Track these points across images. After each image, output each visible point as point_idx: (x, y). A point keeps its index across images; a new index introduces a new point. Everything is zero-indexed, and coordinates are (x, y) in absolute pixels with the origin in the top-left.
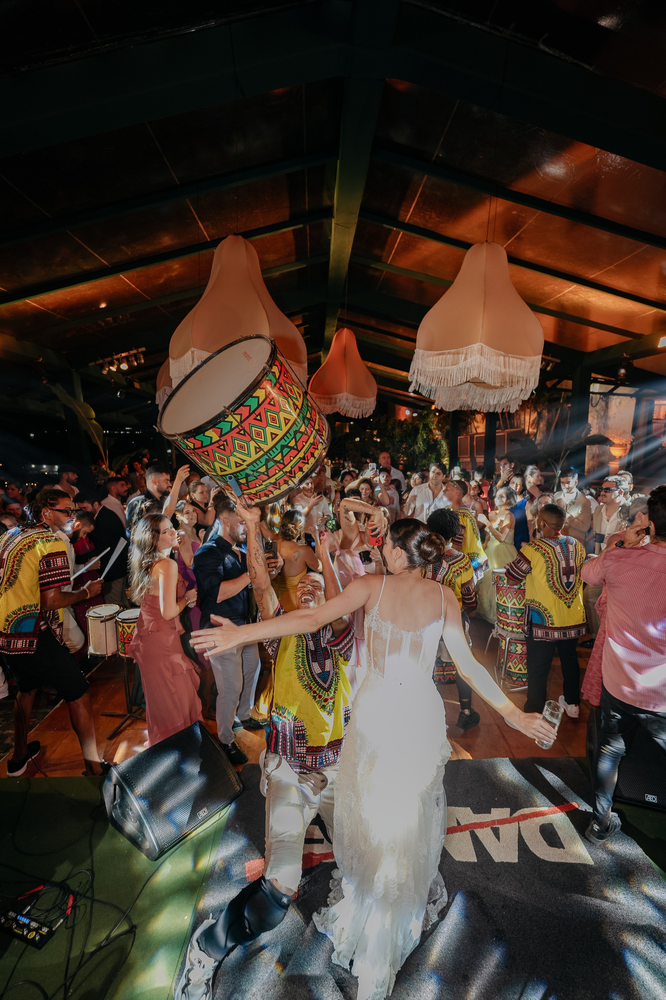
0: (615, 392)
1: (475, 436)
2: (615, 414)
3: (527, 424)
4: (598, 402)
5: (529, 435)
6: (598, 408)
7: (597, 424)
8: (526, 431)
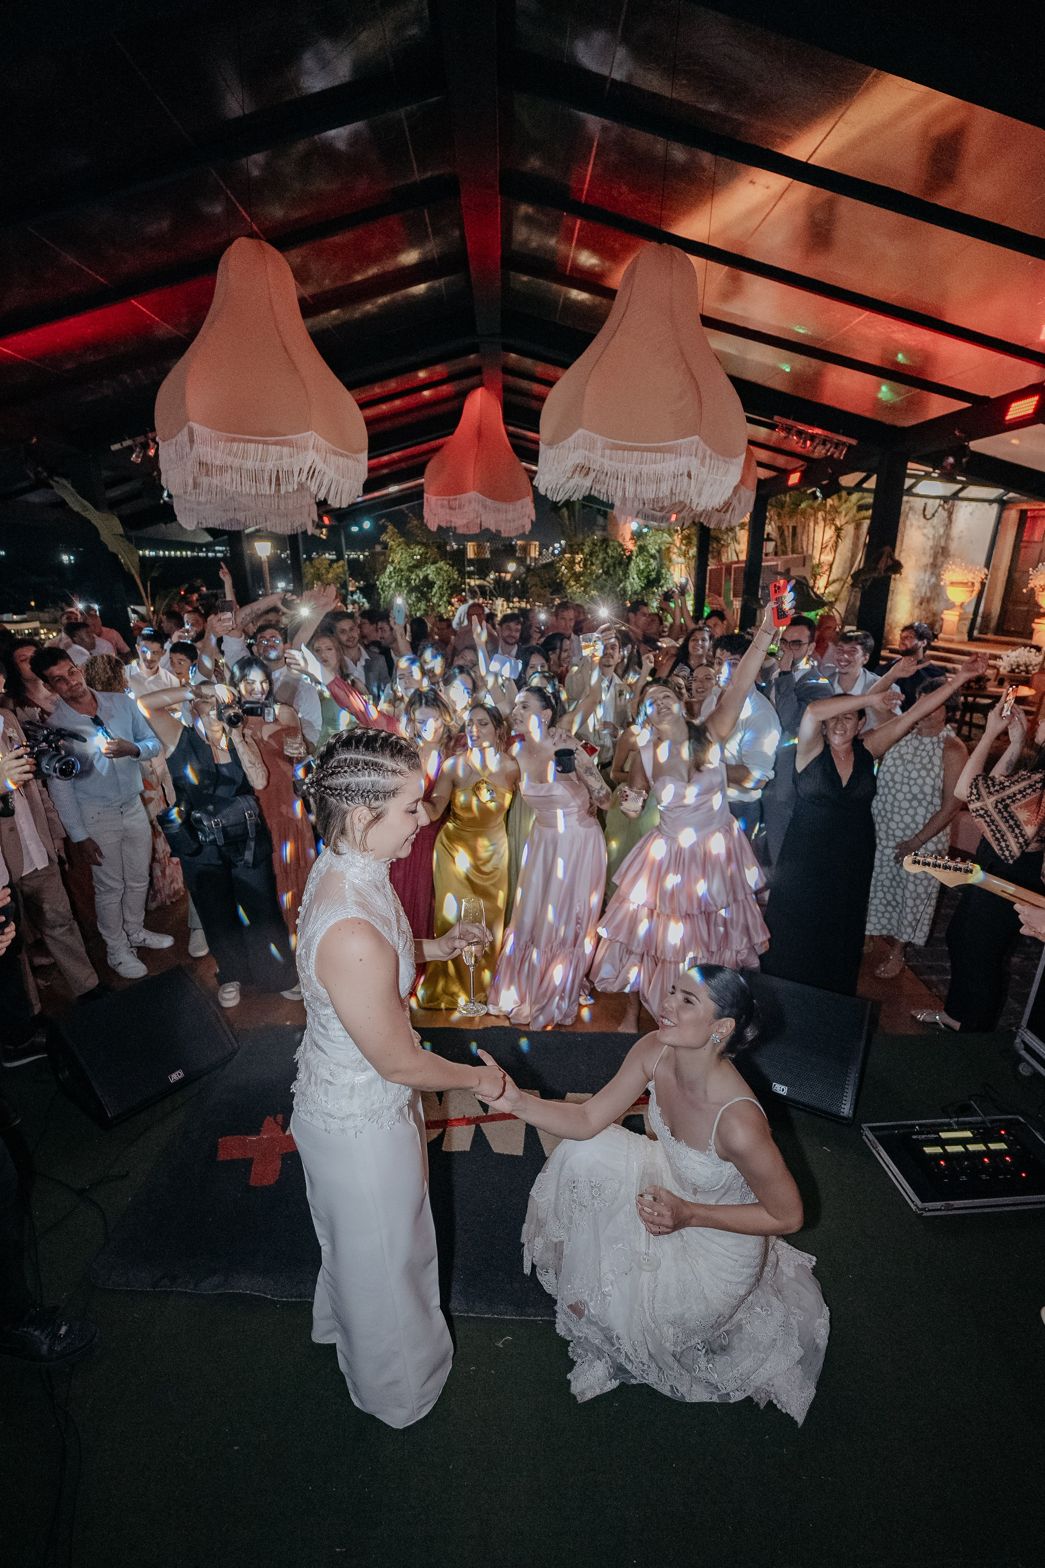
0: (961, 495)
1: (734, 566)
2: (962, 532)
3: (818, 546)
4: (936, 511)
5: (819, 565)
6: (935, 521)
7: (931, 548)
8: (816, 561)
